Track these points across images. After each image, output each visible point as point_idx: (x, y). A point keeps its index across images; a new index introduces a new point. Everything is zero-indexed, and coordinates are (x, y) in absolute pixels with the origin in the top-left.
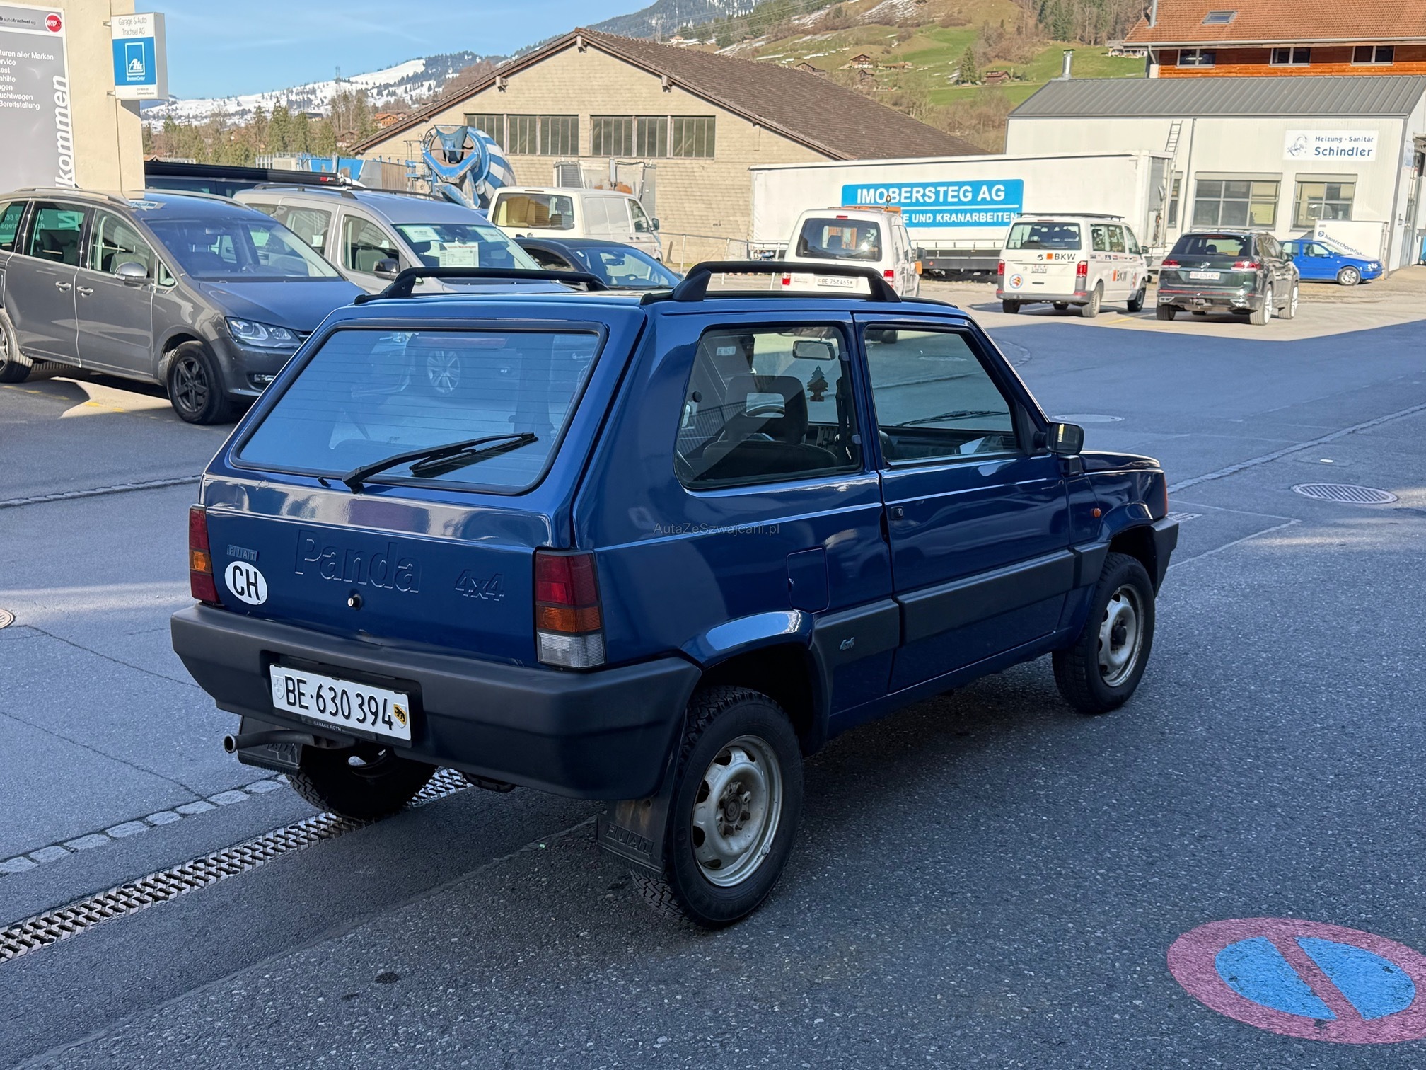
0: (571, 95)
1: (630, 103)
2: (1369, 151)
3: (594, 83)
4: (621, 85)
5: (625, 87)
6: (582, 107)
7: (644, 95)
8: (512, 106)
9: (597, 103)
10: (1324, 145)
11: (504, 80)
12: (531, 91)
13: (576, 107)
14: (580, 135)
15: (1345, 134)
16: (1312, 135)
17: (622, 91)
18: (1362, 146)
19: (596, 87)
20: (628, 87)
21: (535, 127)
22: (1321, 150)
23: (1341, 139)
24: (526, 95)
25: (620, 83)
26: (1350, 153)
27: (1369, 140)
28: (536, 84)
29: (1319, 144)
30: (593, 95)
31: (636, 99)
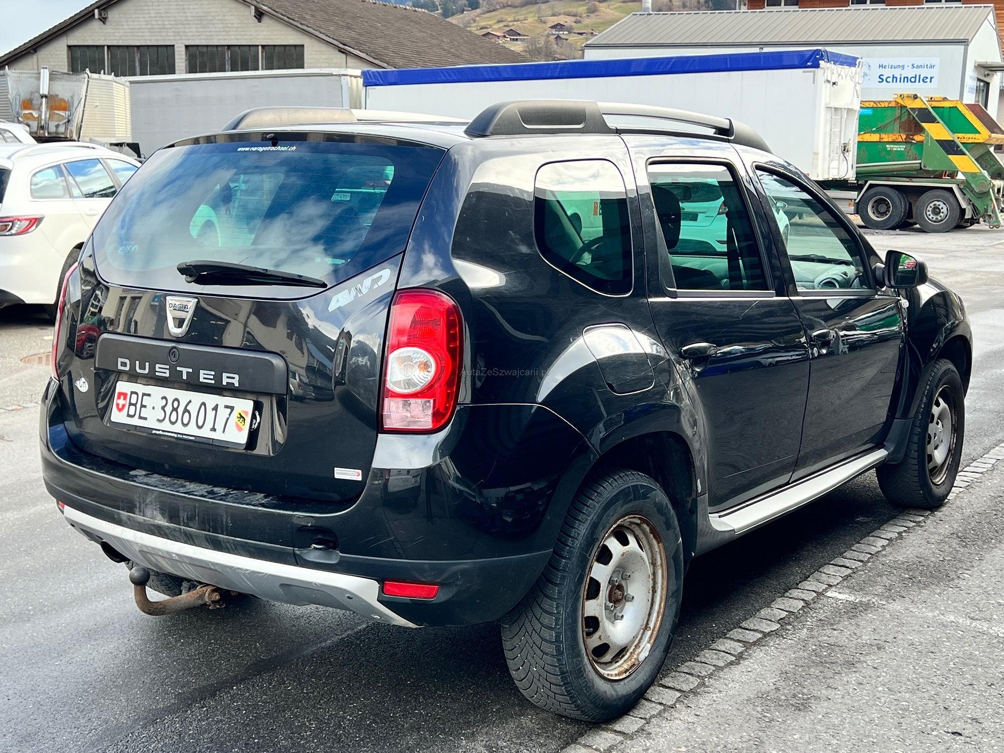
0: (167, 26)
1: (223, 33)
2: (931, 78)
3: (189, 14)
4: (213, 16)
5: (217, 18)
6: (177, 38)
7: (235, 26)
8: (111, 38)
9: (191, 34)
10: (887, 73)
11: (103, 13)
12: (130, 23)
13: (172, 38)
14: (176, 65)
15: (906, 61)
16: (875, 62)
17: (214, 22)
18: (924, 72)
19: (190, 18)
20: (220, 18)
21: (134, 58)
22: (884, 78)
23: (903, 67)
24: (125, 27)
25: (212, 14)
26: (913, 80)
27: (931, 67)
28: (134, 16)
29: (882, 71)
30: (187, 26)
31: (228, 29)
